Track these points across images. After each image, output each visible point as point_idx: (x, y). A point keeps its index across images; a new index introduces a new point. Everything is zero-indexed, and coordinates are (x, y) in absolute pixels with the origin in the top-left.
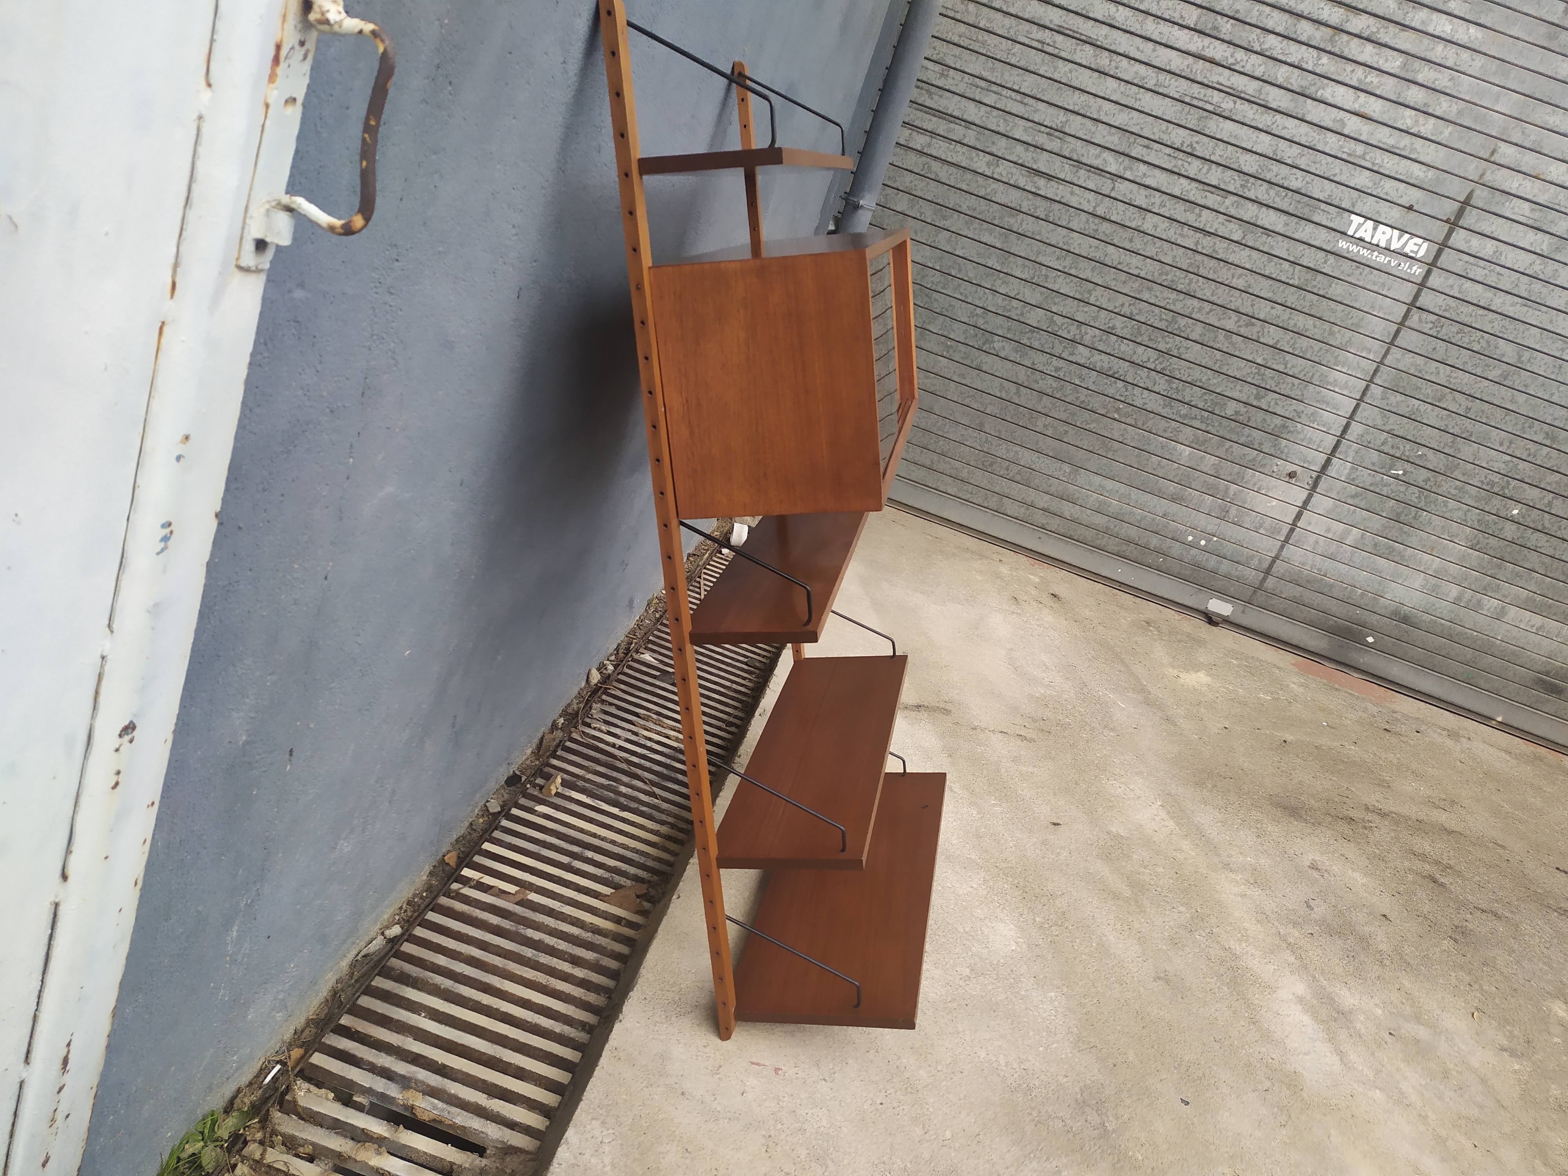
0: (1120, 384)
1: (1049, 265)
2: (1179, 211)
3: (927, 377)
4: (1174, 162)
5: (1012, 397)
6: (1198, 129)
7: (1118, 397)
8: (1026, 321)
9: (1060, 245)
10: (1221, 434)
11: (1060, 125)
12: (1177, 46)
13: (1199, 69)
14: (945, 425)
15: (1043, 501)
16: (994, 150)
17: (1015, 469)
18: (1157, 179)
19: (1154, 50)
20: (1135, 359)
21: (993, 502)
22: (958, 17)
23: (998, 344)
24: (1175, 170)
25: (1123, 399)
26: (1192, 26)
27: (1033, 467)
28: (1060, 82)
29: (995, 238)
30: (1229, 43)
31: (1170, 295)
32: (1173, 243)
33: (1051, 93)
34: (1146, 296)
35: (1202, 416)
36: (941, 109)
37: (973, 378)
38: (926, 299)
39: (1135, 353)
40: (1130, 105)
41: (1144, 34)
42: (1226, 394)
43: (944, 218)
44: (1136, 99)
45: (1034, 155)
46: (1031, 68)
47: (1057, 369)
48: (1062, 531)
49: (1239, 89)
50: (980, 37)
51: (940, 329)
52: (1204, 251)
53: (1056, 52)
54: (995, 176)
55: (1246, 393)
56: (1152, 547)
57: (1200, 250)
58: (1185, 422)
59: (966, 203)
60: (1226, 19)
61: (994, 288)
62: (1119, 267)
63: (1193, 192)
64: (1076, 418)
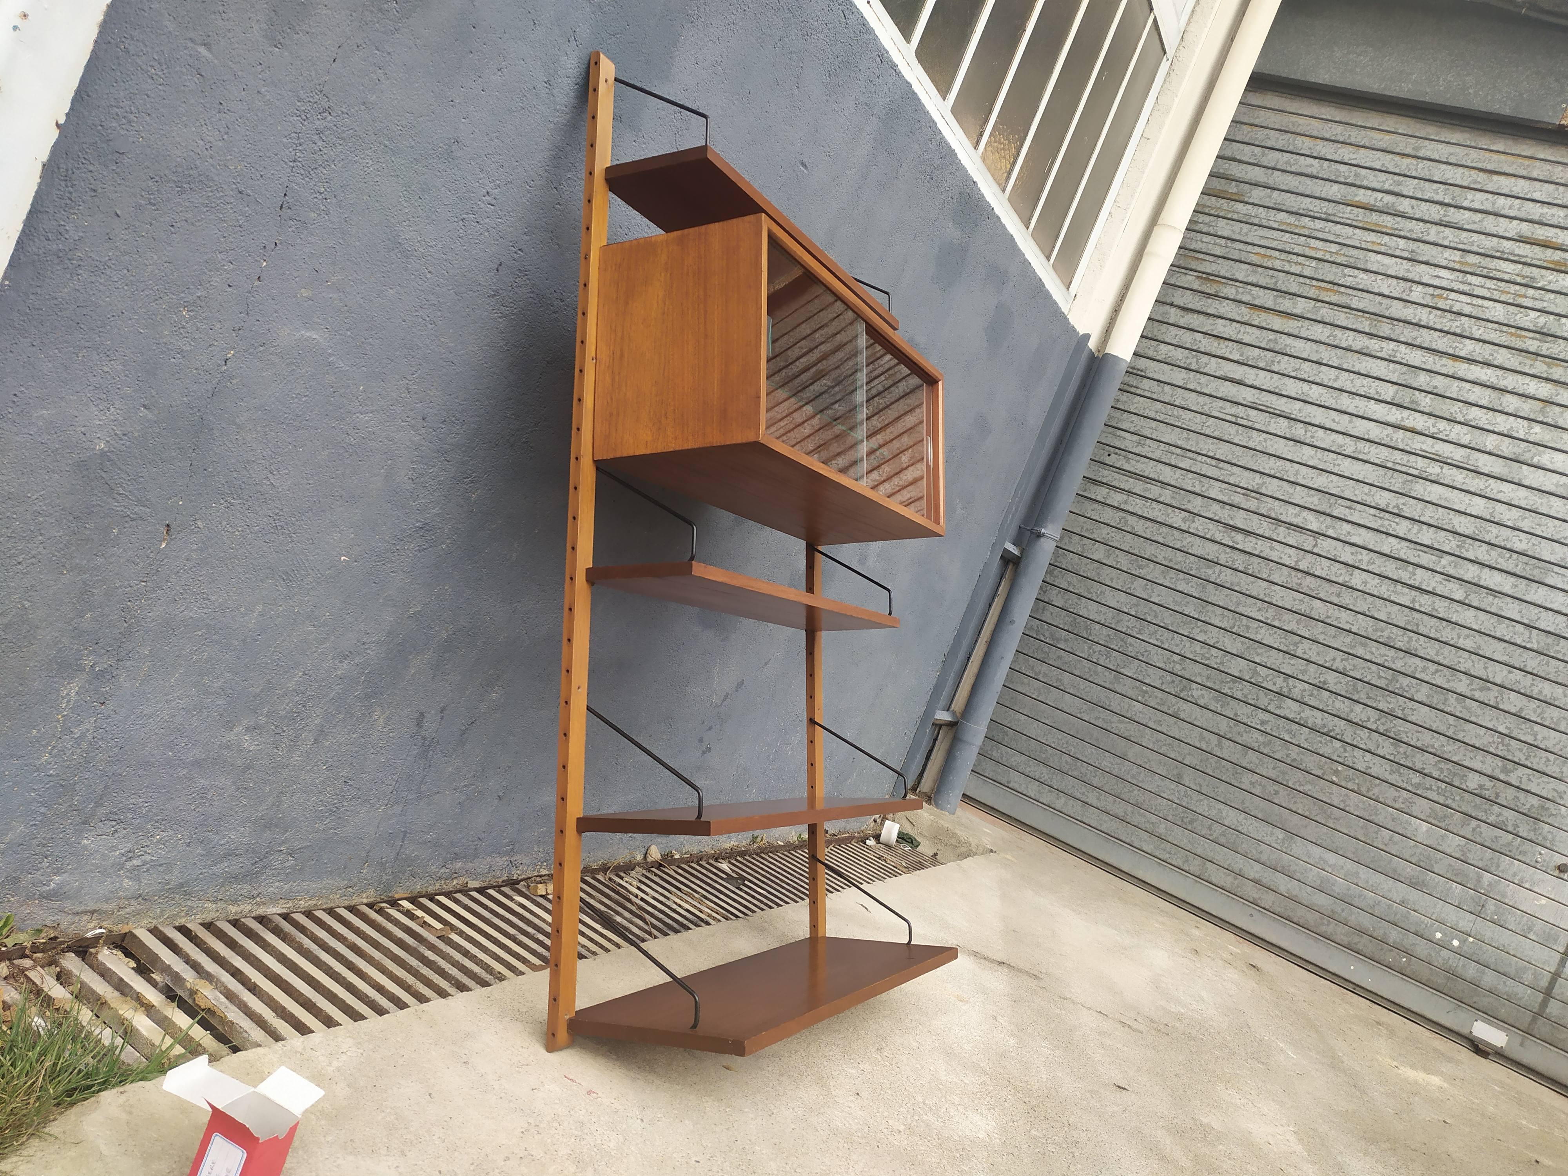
0: (1337, 744)
1: (1250, 615)
2: (1390, 568)
3: (1121, 722)
4: (1380, 522)
5: (1212, 748)
6: (1404, 492)
7: (1335, 758)
8: (1226, 670)
9: (1261, 597)
10: (1464, 809)
11: (1256, 487)
12: (1375, 418)
13: (1399, 438)
14: (1140, 773)
15: (1254, 870)
16: (1190, 507)
17: (1218, 829)
18: (1361, 537)
19: (1350, 422)
20: (1352, 717)
21: (1195, 865)
22: (1154, 396)
23: (1197, 692)
24: (1382, 529)
25: (1341, 760)
26: (1389, 400)
27: (1240, 829)
28: (1255, 450)
29: (1192, 587)
30: (1430, 414)
31: (1387, 652)
32: (1386, 600)
33: (1247, 459)
34: (1360, 651)
35: (1438, 788)
36: (1137, 472)
37: (1169, 725)
38: (1121, 643)
39: (1352, 711)
40: (1329, 469)
41: (1339, 408)
42: (1465, 763)
43: (1140, 567)
44: (1334, 465)
45: (1231, 513)
46: (1226, 438)
47: (1263, 723)
48: (1278, 910)
49: (1445, 455)
50: (1175, 413)
51: (1135, 673)
52: (1423, 609)
53: (1250, 424)
54: (1191, 530)
55: (1490, 765)
56: (1391, 942)
57: (1417, 608)
58: (1418, 792)
59: (1162, 554)
60: (1424, 394)
61: (1191, 636)
62: (1328, 620)
63: (1404, 551)
64: (1287, 778)
